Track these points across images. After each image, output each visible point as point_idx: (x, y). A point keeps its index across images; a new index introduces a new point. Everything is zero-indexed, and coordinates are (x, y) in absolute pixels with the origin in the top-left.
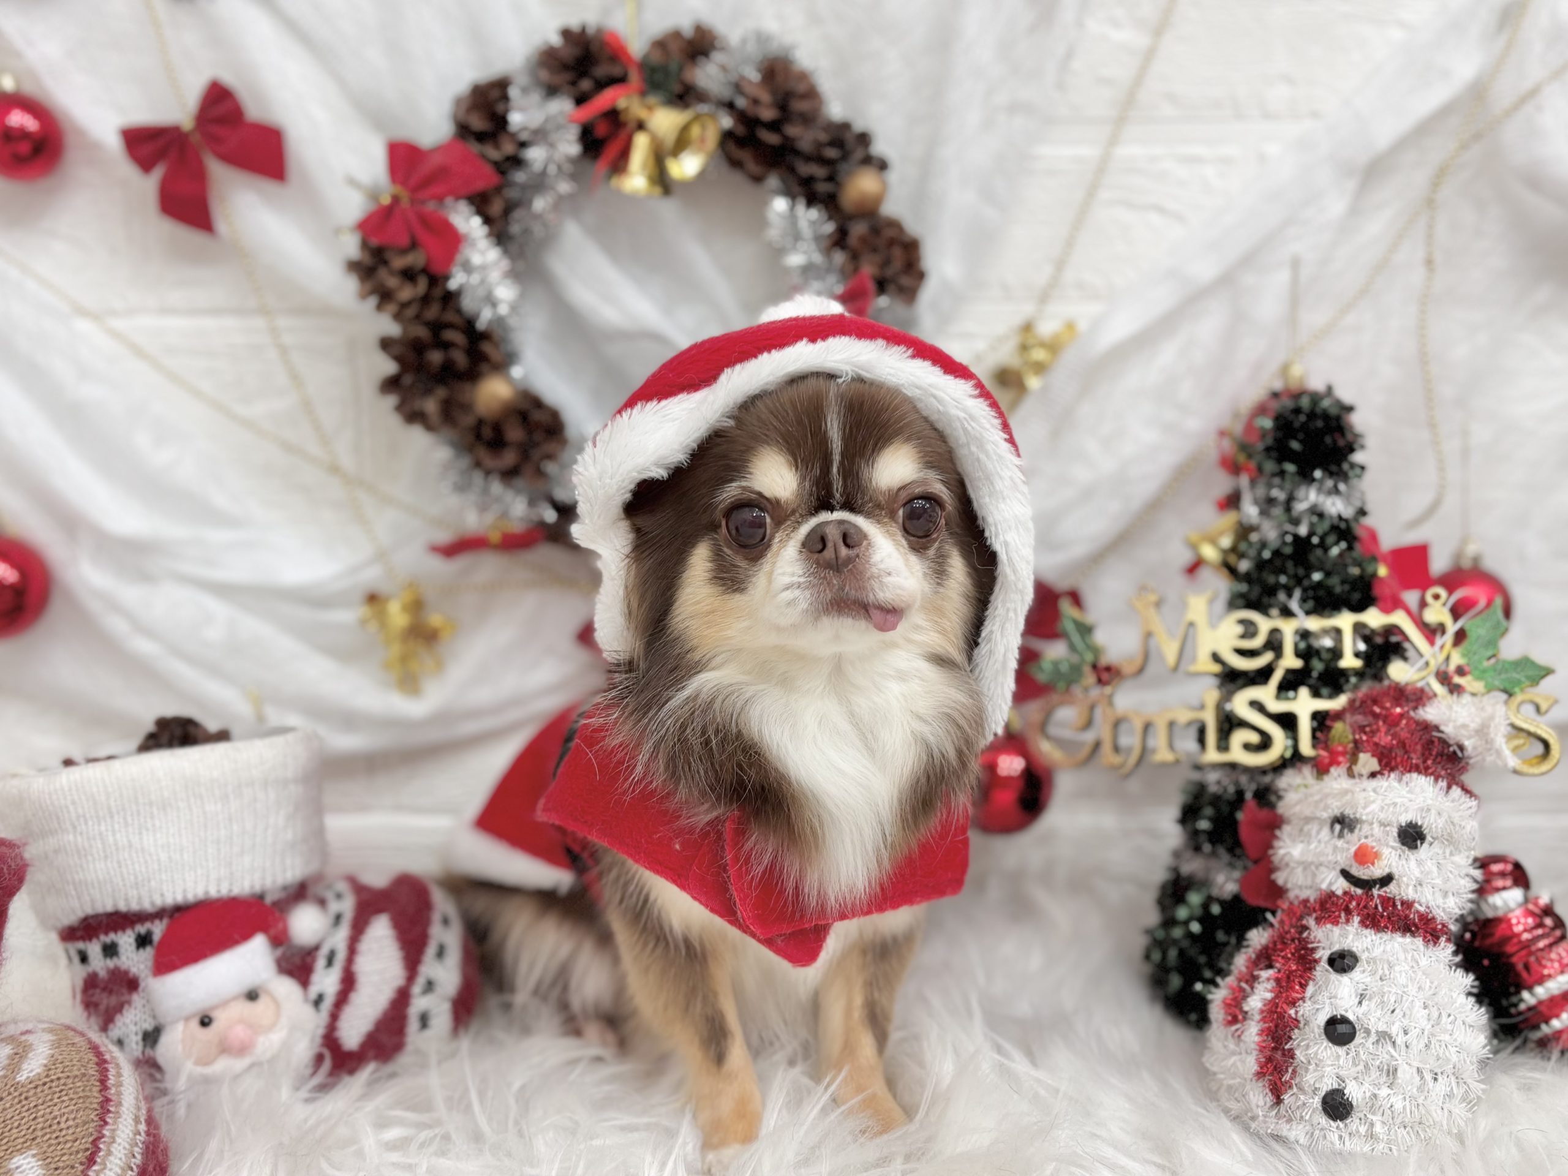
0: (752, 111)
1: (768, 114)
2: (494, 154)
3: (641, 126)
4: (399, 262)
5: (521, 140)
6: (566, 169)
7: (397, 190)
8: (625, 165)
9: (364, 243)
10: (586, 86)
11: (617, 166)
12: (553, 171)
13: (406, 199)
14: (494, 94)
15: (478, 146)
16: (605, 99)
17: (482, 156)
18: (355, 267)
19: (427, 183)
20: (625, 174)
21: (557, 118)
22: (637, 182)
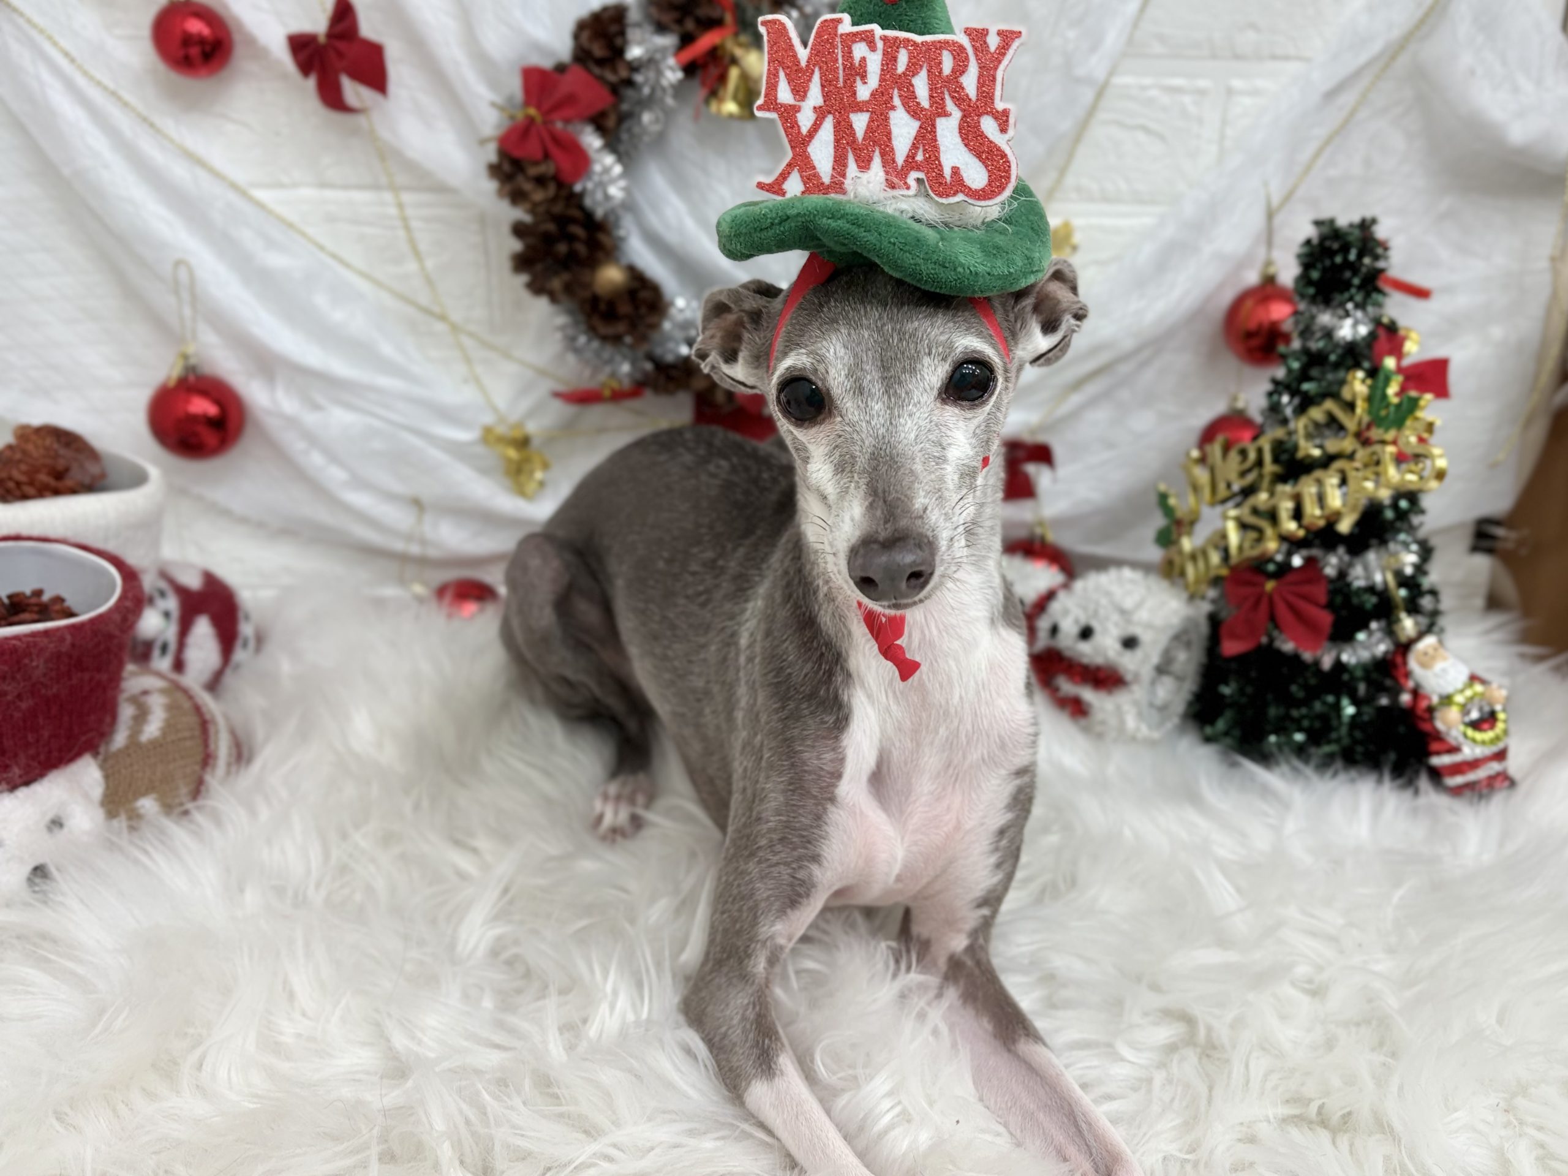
3: (734, 61)
4: (533, 171)
5: (635, 67)
6: (670, 91)
7: (532, 111)
8: (721, 93)
9: (503, 153)
10: (690, 25)
11: (714, 93)
12: (659, 93)
13: (539, 119)
14: (613, 28)
15: (597, 70)
16: (706, 41)
17: (601, 79)
18: (495, 170)
19: (557, 107)
20: (721, 100)
21: (663, 50)
22: (731, 107)
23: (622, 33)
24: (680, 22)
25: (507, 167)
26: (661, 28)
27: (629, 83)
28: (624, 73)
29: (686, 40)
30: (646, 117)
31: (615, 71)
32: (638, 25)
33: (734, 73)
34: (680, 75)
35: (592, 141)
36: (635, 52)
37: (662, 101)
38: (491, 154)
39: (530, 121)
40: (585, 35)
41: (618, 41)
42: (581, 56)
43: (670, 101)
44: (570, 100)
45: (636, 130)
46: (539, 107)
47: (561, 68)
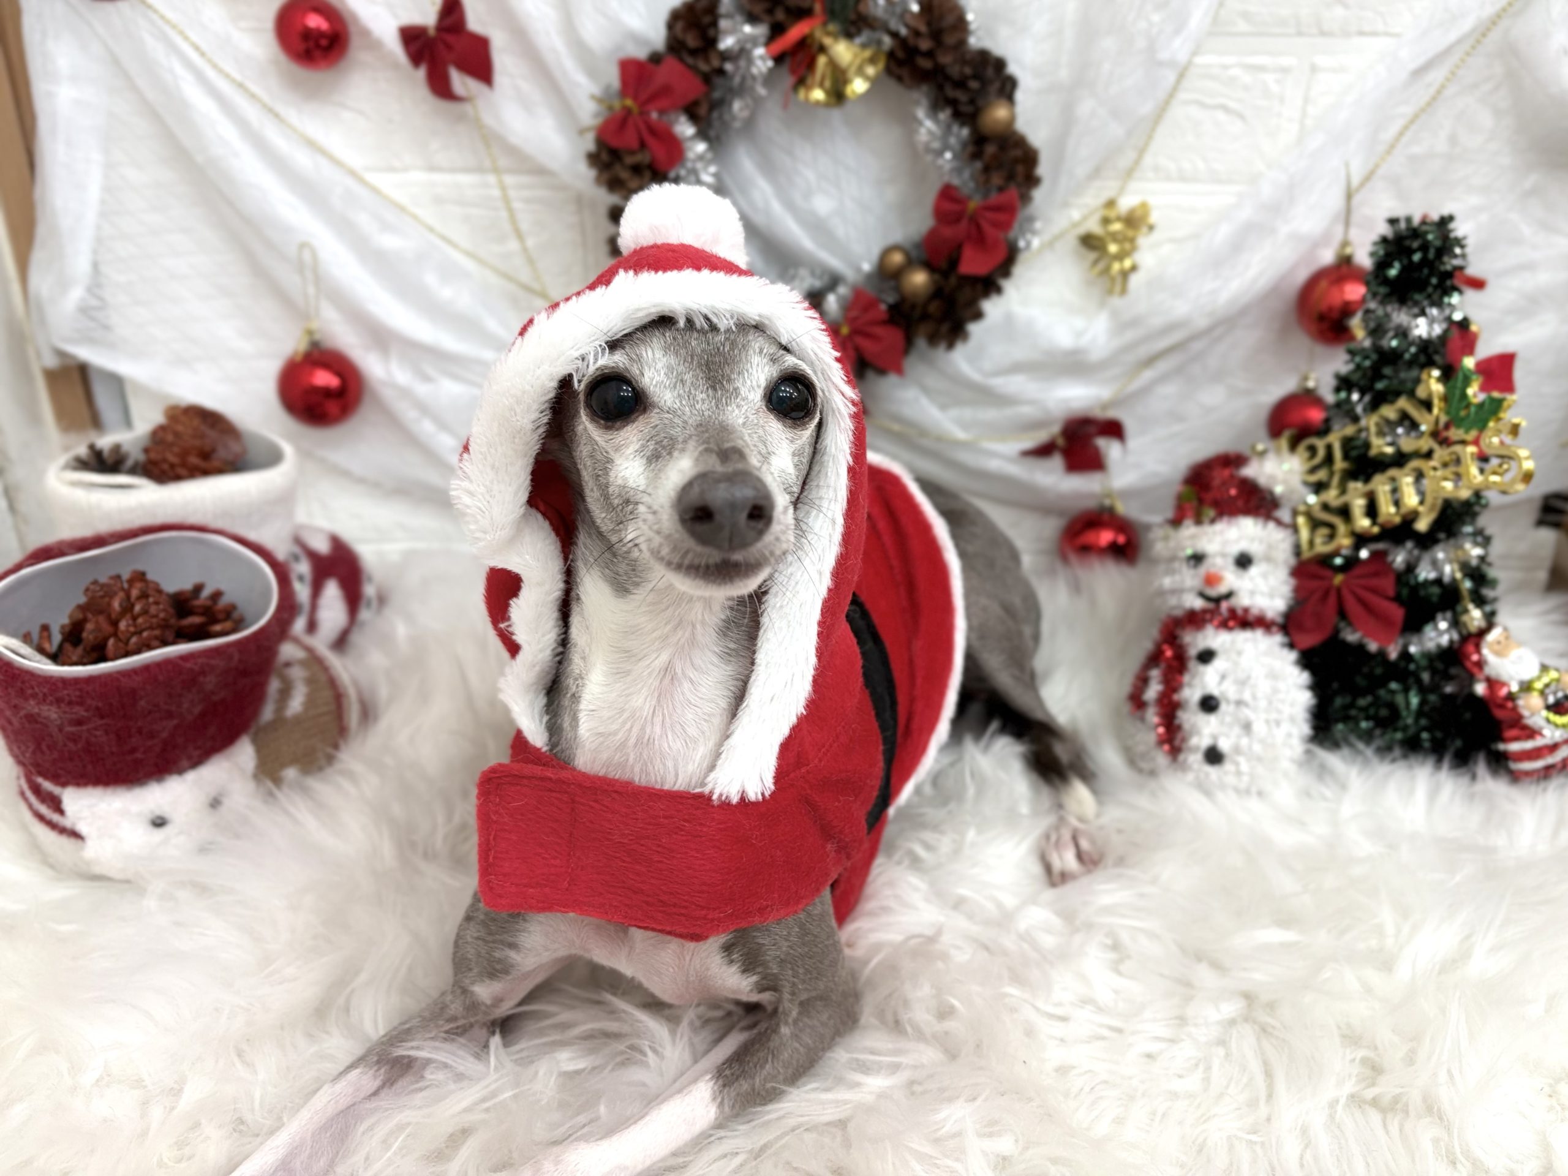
0: (912, 41)
1: (925, 45)
2: (704, 67)
3: (822, 50)
4: (629, 160)
5: (725, 56)
6: (760, 80)
7: (629, 102)
8: (809, 81)
9: (601, 142)
10: (780, 15)
11: (801, 82)
12: (749, 82)
13: (635, 110)
14: (706, 20)
15: (690, 60)
16: (795, 32)
17: (694, 69)
18: (594, 159)
19: (653, 98)
20: (809, 88)
21: (754, 41)
22: (818, 94)
23: (714, 24)
24: (770, 11)
25: (605, 156)
26: (752, 19)
27: (721, 72)
28: (716, 63)
29: (777, 31)
30: (737, 105)
31: (707, 60)
32: (729, 16)
33: (822, 61)
34: (770, 63)
35: (685, 129)
36: (727, 42)
37: (752, 89)
38: (589, 143)
39: (627, 112)
40: (679, 26)
41: (711, 32)
42: (675, 45)
43: (761, 91)
44: (665, 91)
45: (726, 117)
46: (635, 98)
47: (655, 58)
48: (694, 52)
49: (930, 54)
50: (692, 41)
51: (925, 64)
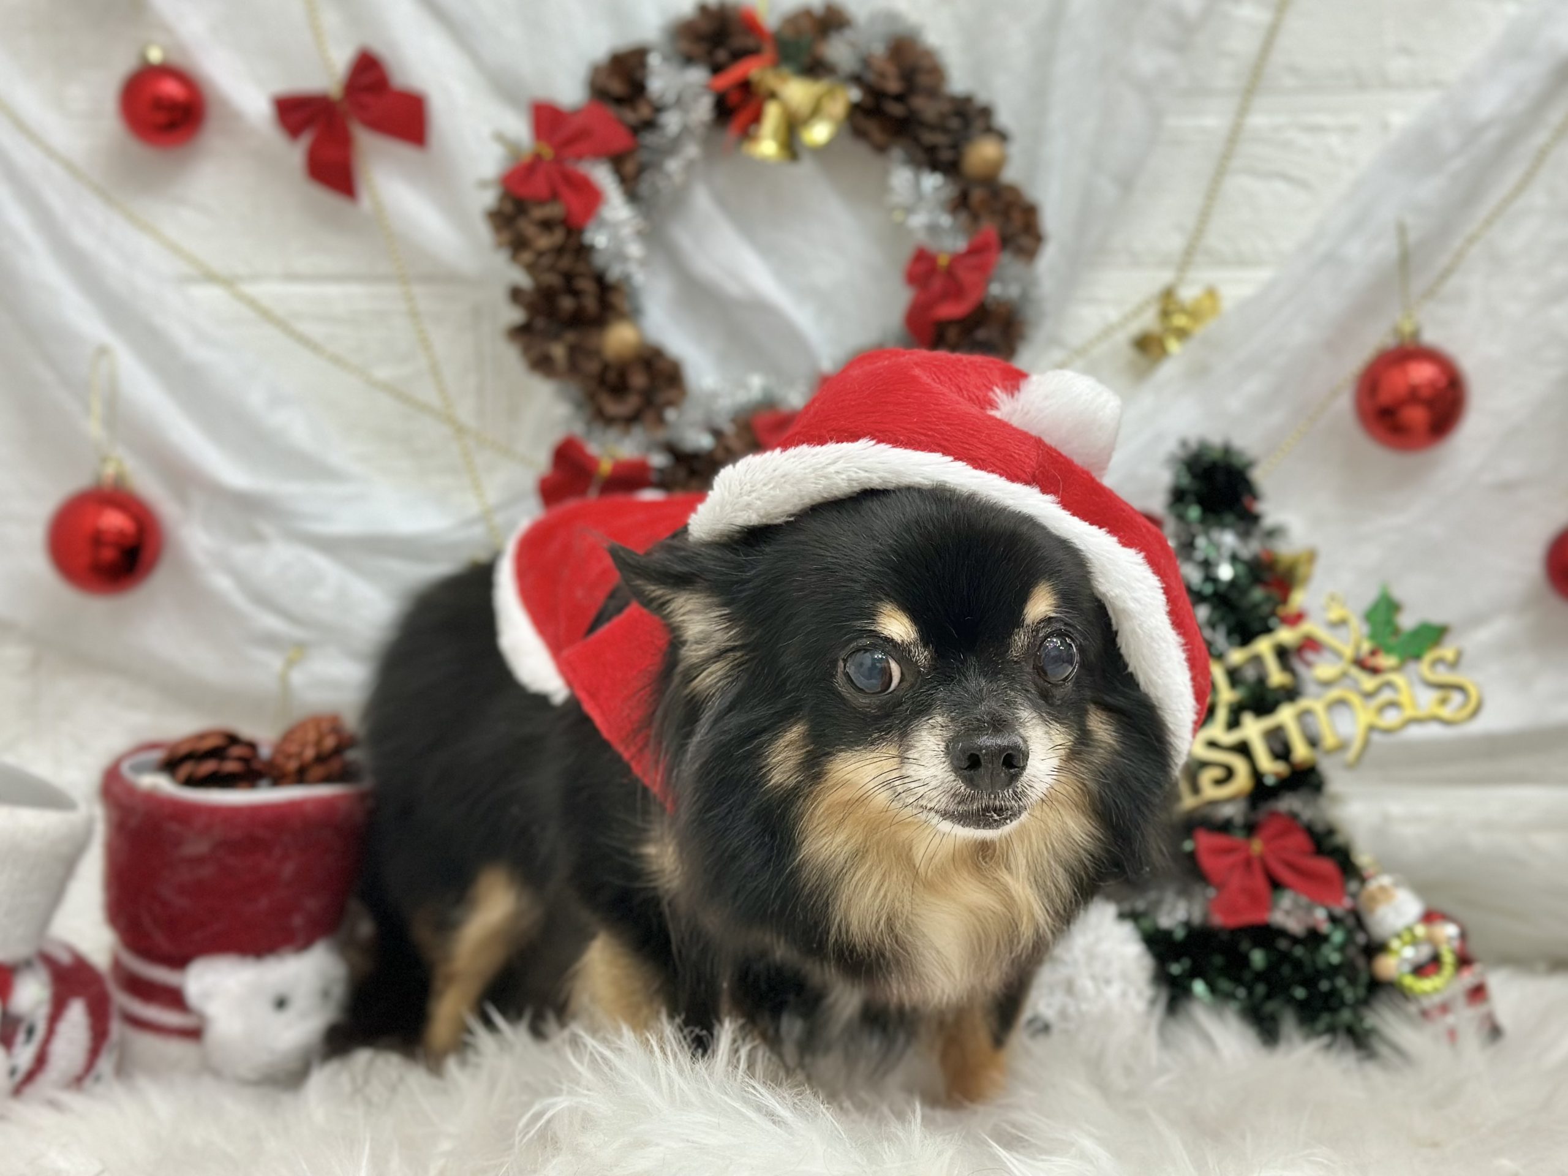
0: (879, 84)
1: (893, 86)
2: (631, 117)
3: (773, 95)
4: (539, 213)
5: (658, 105)
7: (542, 147)
8: (757, 132)
9: (505, 195)
10: (720, 55)
11: (744, 135)
13: (549, 155)
14: (634, 62)
15: (615, 109)
17: (620, 120)
18: (494, 217)
19: (570, 141)
20: (757, 140)
22: (767, 146)
23: (642, 69)
24: (709, 52)
27: (652, 125)
28: (645, 112)
31: (636, 110)
33: (772, 108)
35: (606, 180)
36: (657, 88)
40: (601, 76)
41: (638, 74)
42: (599, 92)
44: (584, 136)
45: (658, 182)
46: (549, 143)
48: (619, 101)
49: (900, 98)
50: (617, 87)
51: (895, 109)
